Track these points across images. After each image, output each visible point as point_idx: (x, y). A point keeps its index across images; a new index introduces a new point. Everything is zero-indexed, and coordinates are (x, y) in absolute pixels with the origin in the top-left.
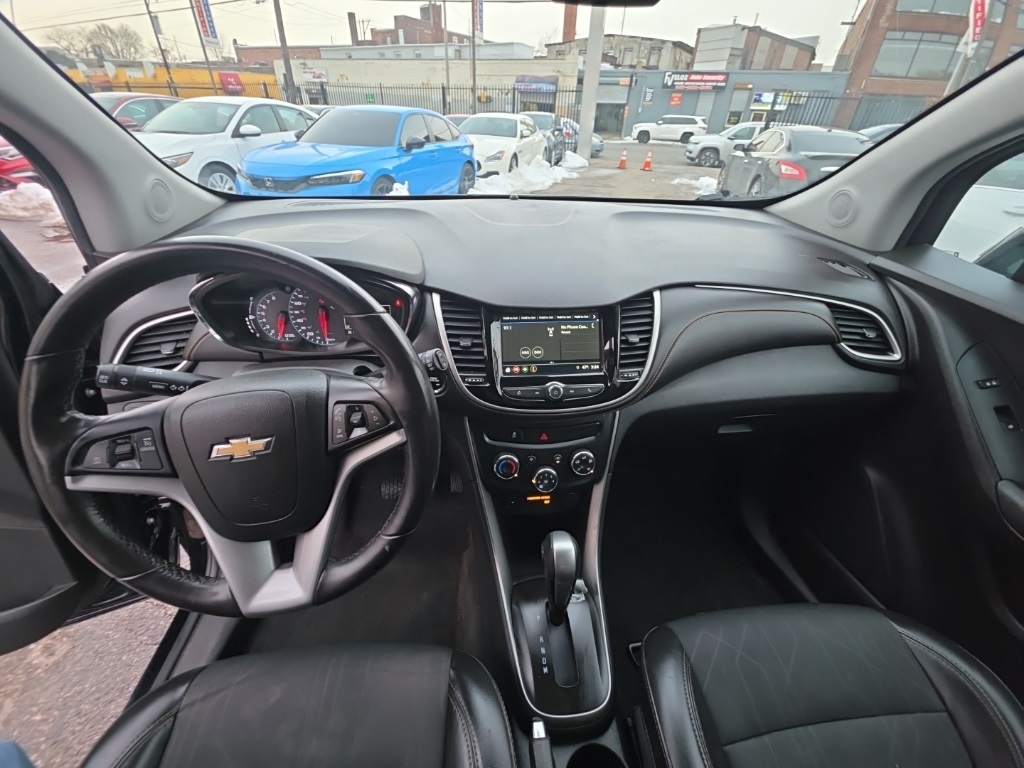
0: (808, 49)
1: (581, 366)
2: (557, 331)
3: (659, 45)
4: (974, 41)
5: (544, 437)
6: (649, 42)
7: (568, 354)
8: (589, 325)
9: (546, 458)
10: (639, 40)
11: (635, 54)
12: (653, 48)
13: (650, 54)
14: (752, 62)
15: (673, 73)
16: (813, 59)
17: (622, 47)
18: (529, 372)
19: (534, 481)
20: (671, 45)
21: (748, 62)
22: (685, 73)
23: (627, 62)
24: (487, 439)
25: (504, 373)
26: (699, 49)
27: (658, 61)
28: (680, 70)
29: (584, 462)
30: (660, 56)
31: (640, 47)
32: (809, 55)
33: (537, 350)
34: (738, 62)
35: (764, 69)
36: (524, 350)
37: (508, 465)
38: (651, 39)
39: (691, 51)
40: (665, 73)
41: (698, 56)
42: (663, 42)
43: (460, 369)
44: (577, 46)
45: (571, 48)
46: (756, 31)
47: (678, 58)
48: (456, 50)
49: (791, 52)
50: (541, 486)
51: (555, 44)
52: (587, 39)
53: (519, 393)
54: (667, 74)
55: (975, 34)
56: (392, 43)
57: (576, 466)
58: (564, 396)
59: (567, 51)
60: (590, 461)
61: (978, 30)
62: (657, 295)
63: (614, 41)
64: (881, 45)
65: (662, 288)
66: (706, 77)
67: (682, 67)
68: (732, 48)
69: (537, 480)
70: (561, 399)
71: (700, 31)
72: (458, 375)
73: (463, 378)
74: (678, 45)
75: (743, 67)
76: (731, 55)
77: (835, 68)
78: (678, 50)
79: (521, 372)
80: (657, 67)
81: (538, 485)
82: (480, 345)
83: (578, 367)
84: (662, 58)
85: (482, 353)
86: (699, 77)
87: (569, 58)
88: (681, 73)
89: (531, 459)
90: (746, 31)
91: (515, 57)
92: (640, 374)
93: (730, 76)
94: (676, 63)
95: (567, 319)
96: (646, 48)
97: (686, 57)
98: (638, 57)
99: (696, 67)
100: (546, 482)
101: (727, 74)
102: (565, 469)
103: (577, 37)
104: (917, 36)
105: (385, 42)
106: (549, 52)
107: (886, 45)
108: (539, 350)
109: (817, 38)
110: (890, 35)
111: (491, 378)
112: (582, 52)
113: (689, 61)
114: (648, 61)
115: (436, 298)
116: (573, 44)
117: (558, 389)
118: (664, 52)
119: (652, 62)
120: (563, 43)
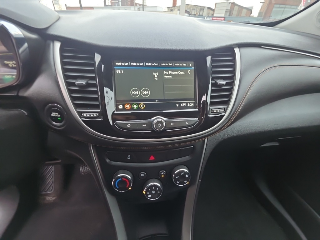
0: (250, 10)
1: (180, 104)
2: (161, 76)
3: (203, 8)
4: (303, 6)
5: (152, 158)
6: (200, 7)
7: (169, 95)
8: (186, 72)
9: (153, 174)
10: (197, 6)
11: (195, 11)
12: (201, 9)
13: (200, 11)
14: (232, 14)
15: (208, 17)
16: (251, 13)
17: (191, 9)
18: (139, 109)
19: (144, 193)
20: (207, 8)
21: (231, 13)
22: (211, 17)
23: (193, 13)
24: (108, 160)
25: (117, 109)
26: (216, 9)
27: (203, 13)
28: (210, 16)
29: (182, 177)
30: (203, 11)
31: (197, 9)
32: (250, 12)
33: (144, 90)
34: (228, 14)
35: (236, 16)
36: (133, 91)
37: (124, 181)
38: (201, 6)
39: (213, 10)
40: (205, 17)
41: (215, 12)
42: (204, 7)
43: (77, 106)
44: (177, 8)
45: (175, 9)
46: (234, 4)
47: (209, 12)
48: (138, 8)
49: (244, 11)
50: (150, 196)
51: (170, 7)
52: (180, 6)
53: (129, 126)
54: (206, 17)
55: (303, 4)
56: (117, 6)
57: (176, 180)
58: (166, 128)
59: (174, 9)
60: (187, 176)
61: (304, 3)
62: (237, 50)
63: (189, 7)
64: (273, 9)
65: (241, 46)
66: (218, 19)
67: (210, 15)
68: (226, 10)
69: (146, 192)
70: (164, 130)
71: (216, 4)
72: (74, 111)
73: (80, 114)
74: (209, 8)
75: (230, 15)
76: (226, 12)
77: (258, 16)
78: (209, 10)
79: (132, 109)
80: (202, 15)
81: (147, 195)
82: (94, 85)
83: (177, 105)
84: (204, 12)
85: (95, 92)
86: (216, 18)
87: (174, 12)
88: (210, 17)
89: (142, 175)
90: (231, 4)
91: (157, 11)
92: (225, 110)
93: (226, 18)
94: (208, 14)
95: (169, 66)
96: (199, 9)
97: (211, 12)
98: (196, 12)
99: (215, 15)
100: (153, 192)
101: (224, 18)
102: (167, 181)
103: (177, 5)
104: (284, 6)
105: (115, 6)
106: (168, 10)
107: (274, 9)
108: (147, 90)
109: (252, 7)
110: (276, 6)
111: (104, 113)
112: (179, 10)
113: (212, 13)
114: (200, 13)
115: (58, 45)
116: (176, 7)
117: (161, 123)
118: (204, 10)
119: (201, 13)
120: (173, 7)
